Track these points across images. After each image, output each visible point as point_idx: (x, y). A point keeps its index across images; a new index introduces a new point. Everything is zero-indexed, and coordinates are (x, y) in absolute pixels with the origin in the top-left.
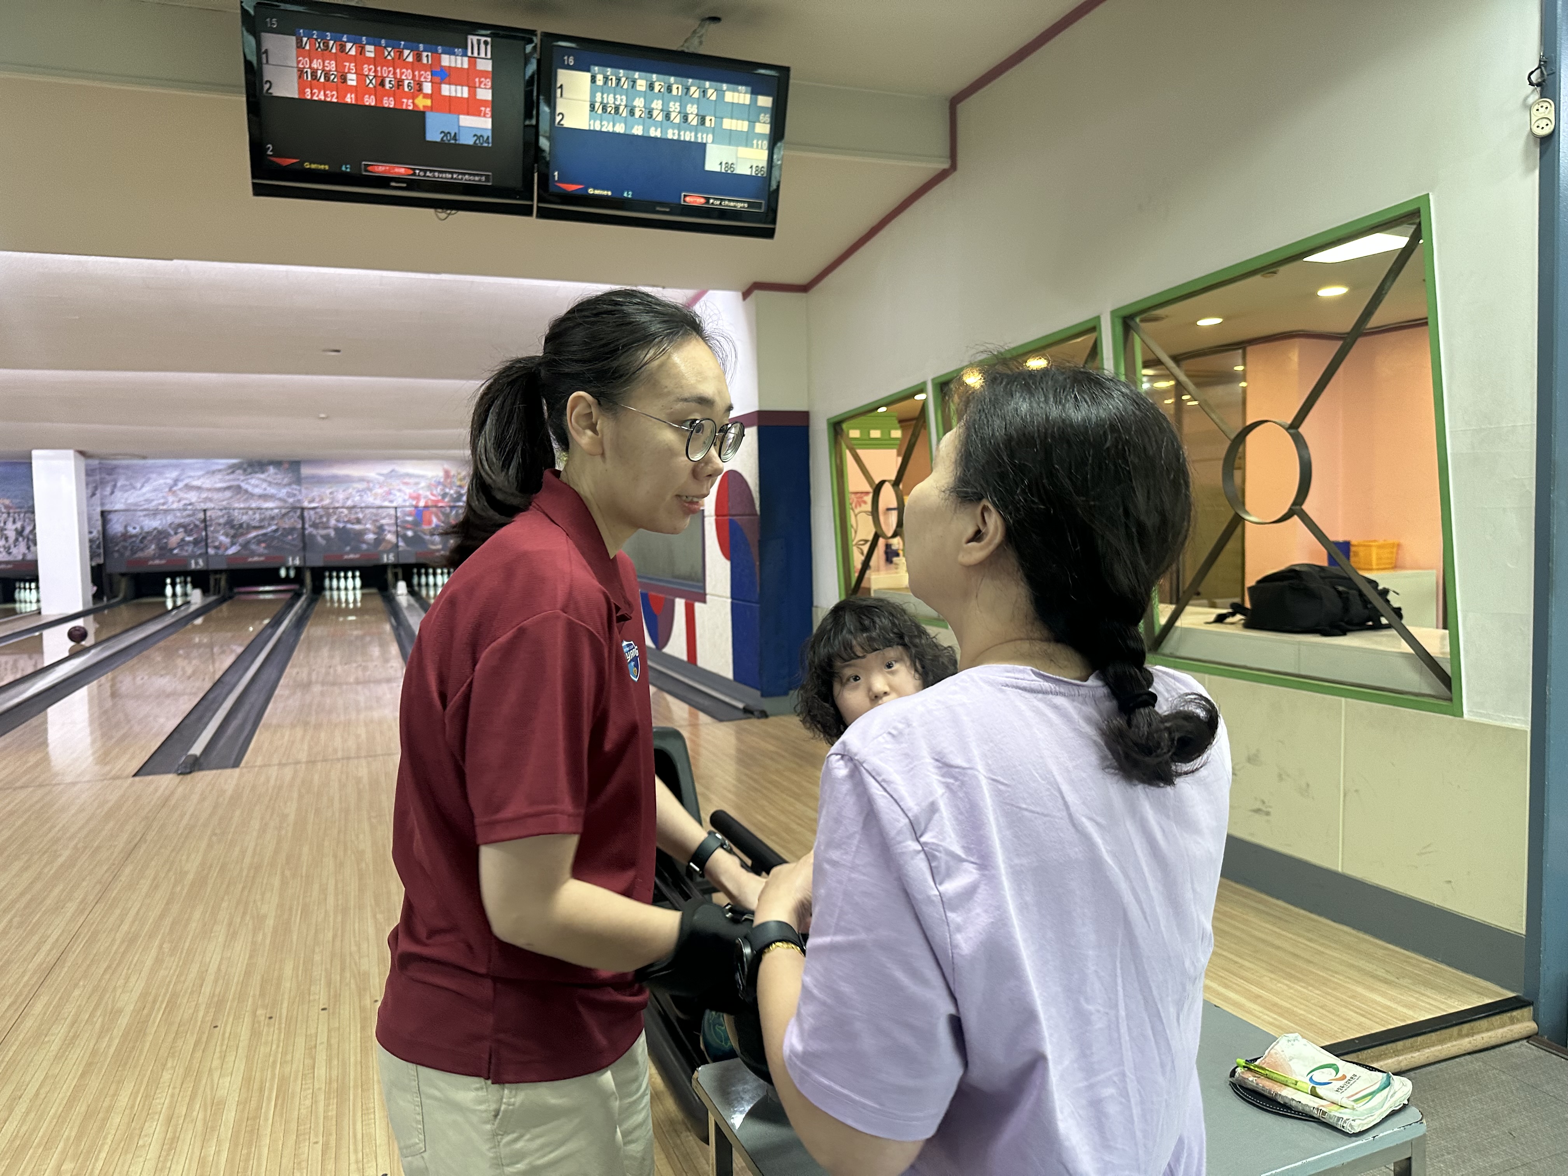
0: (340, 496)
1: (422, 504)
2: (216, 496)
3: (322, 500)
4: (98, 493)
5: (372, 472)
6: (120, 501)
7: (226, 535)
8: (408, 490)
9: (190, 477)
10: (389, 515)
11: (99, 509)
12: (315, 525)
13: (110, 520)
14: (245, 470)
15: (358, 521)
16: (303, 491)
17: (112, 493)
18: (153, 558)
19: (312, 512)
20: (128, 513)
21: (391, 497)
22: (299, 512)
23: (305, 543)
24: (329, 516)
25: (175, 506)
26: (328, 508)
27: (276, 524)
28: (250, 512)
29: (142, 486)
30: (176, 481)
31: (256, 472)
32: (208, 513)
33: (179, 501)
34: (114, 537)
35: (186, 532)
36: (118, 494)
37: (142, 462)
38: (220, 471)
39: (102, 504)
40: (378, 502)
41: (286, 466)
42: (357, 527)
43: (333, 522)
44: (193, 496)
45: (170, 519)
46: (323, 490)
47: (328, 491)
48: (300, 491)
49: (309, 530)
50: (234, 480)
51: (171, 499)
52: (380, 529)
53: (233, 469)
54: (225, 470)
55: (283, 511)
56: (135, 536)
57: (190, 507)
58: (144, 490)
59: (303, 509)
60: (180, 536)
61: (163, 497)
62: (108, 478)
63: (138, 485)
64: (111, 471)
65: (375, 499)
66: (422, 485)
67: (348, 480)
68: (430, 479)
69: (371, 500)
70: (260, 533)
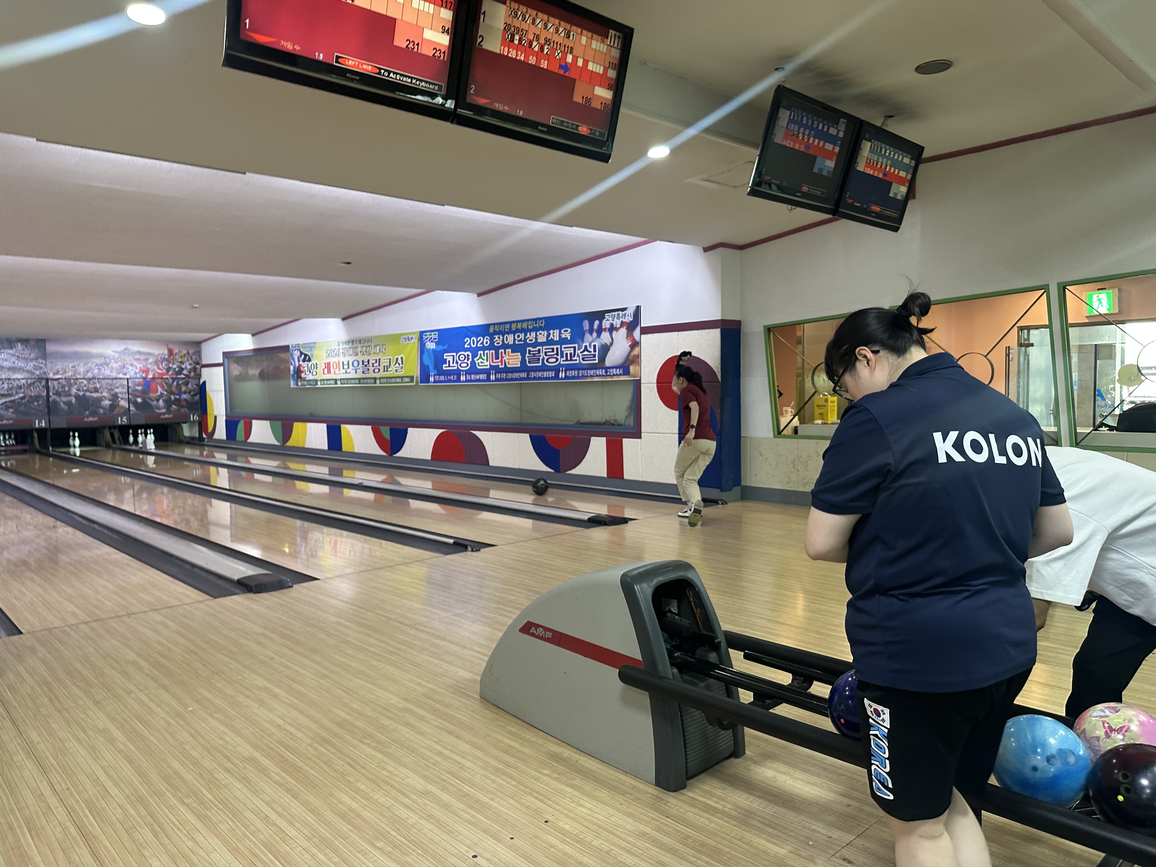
0: (81, 369)
1: (150, 376)
3: (65, 372)
5: (108, 349)
8: (139, 365)
10: (122, 386)
12: (58, 394)
15: (96, 390)
16: (48, 363)
19: (55, 383)
21: (125, 370)
22: (44, 382)
23: (51, 408)
24: (70, 386)
26: (70, 379)
27: (24, 393)
28: (1, 382)
31: (5, 348)
40: (114, 375)
41: (32, 343)
42: (95, 395)
43: (74, 391)
46: (66, 364)
47: (70, 365)
48: (46, 364)
49: (53, 397)
52: (115, 397)
55: (29, 381)
59: (48, 379)
65: (111, 372)
66: (151, 360)
67: (88, 356)
68: (157, 356)
69: (108, 372)
70: (8, 400)
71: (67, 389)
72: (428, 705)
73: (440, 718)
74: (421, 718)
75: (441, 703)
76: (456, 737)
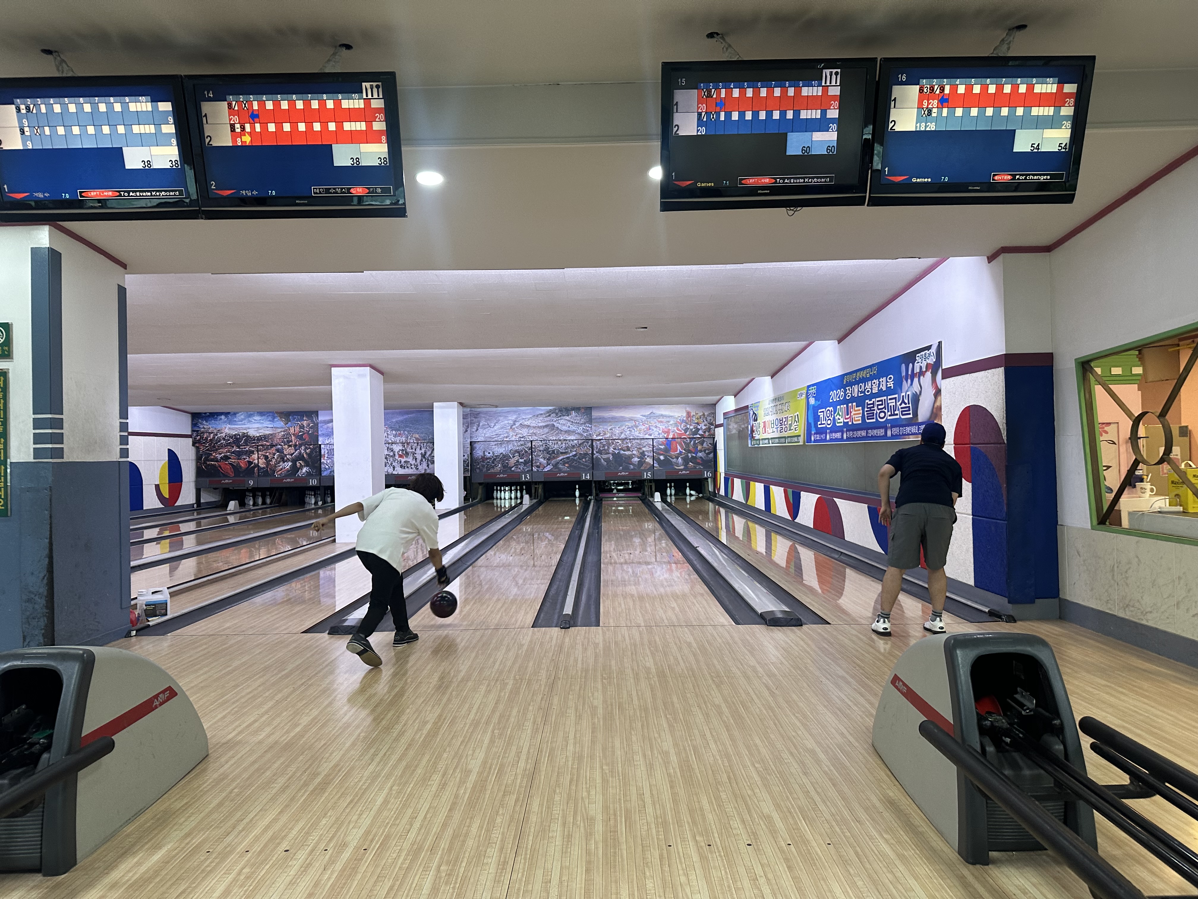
0: (617, 431)
1: (671, 436)
2: (538, 431)
3: (605, 434)
4: (469, 431)
5: (638, 414)
6: (481, 435)
7: (545, 458)
8: (662, 427)
9: (523, 419)
10: (648, 445)
11: (469, 441)
12: (600, 452)
13: (475, 448)
14: (557, 414)
15: (628, 449)
16: (593, 427)
17: (477, 430)
18: (500, 473)
19: (598, 443)
20: (486, 443)
21: (650, 432)
22: (590, 443)
23: (594, 464)
24: (609, 445)
25: (513, 439)
26: (609, 440)
27: (576, 451)
28: (560, 443)
29: (495, 425)
30: (515, 421)
31: (564, 416)
32: (533, 444)
33: (516, 436)
34: (477, 459)
35: (519, 456)
36: (480, 430)
38: (542, 414)
39: (471, 437)
40: (641, 436)
41: (583, 411)
42: (627, 453)
43: (611, 449)
44: (525, 432)
45: (510, 447)
46: (606, 427)
47: (609, 428)
48: (591, 427)
49: (596, 455)
50: (550, 421)
51: (511, 433)
52: (643, 454)
53: (549, 413)
54: (545, 414)
55: (580, 442)
56: (489, 458)
57: (522, 439)
58: (496, 428)
59: (592, 440)
60: (516, 458)
61: (507, 433)
62: (475, 420)
63: (493, 425)
64: (477, 415)
65: (640, 433)
66: (671, 423)
67: (622, 420)
68: (677, 418)
69: (637, 434)
70: (565, 456)
71: (606, 447)
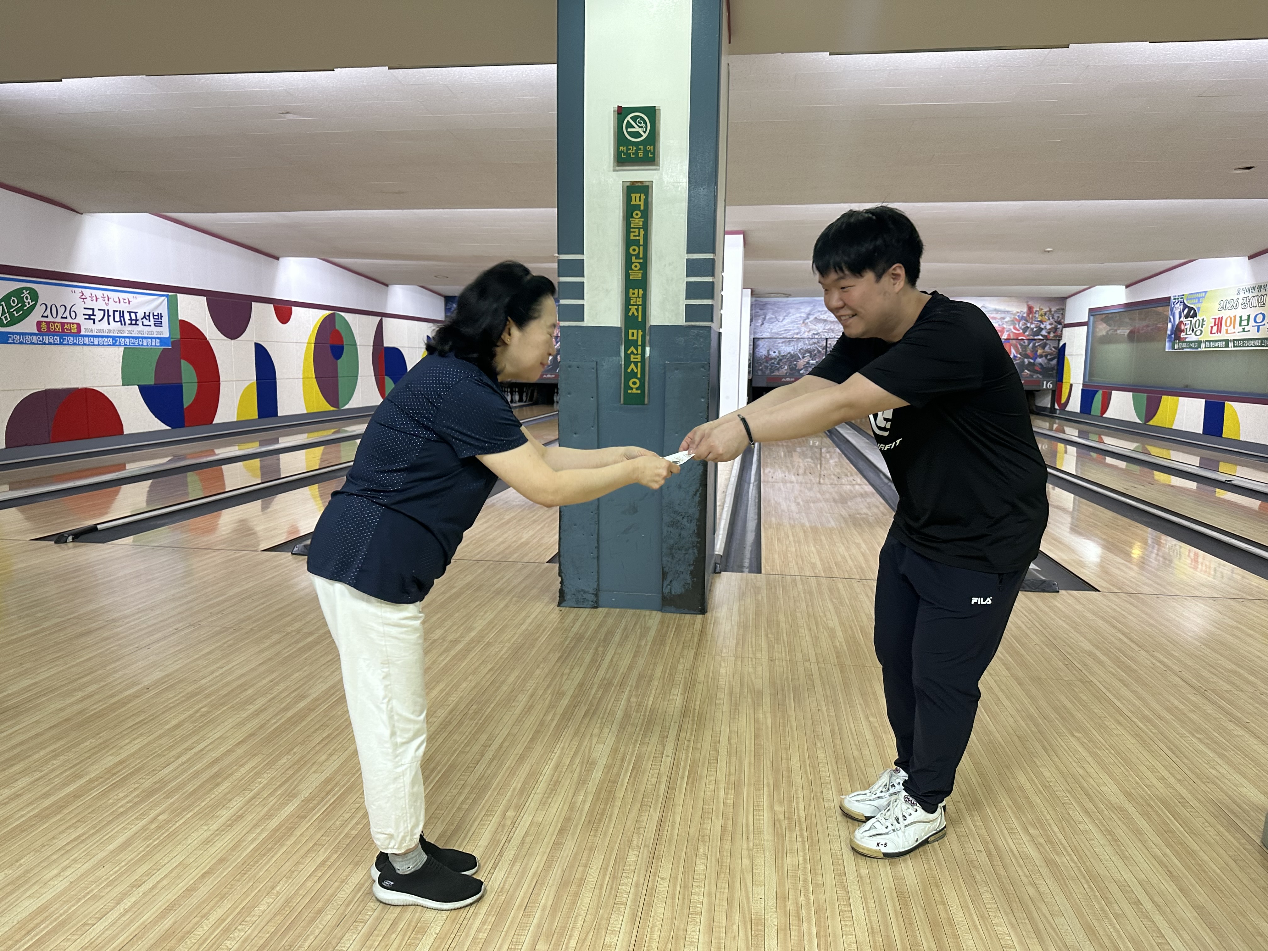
6: (767, 331)
9: (819, 311)
11: (753, 337)
13: (759, 345)
17: (762, 324)
18: (785, 377)
20: (770, 340)
25: (805, 335)
29: (784, 319)
30: (809, 315)
33: (809, 331)
34: (760, 358)
35: (811, 357)
36: (766, 325)
37: (785, 299)
39: (755, 333)
44: (820, 327)
45: (800, 345)
51: (803, 329)
56: (775, 358)
57: (816, 337)
58: (785, 322)
60: (806, 359)
61: (798, 328)
62: (761, 312)
63: (781, 318)
64: (765, 306)
66: (1007, 319)
68: (1014, 314)
72: (1159, 815)
73: (1168, 845)
74: (1137, 833)
75: (1184, 823)
76: (1181, 890)
